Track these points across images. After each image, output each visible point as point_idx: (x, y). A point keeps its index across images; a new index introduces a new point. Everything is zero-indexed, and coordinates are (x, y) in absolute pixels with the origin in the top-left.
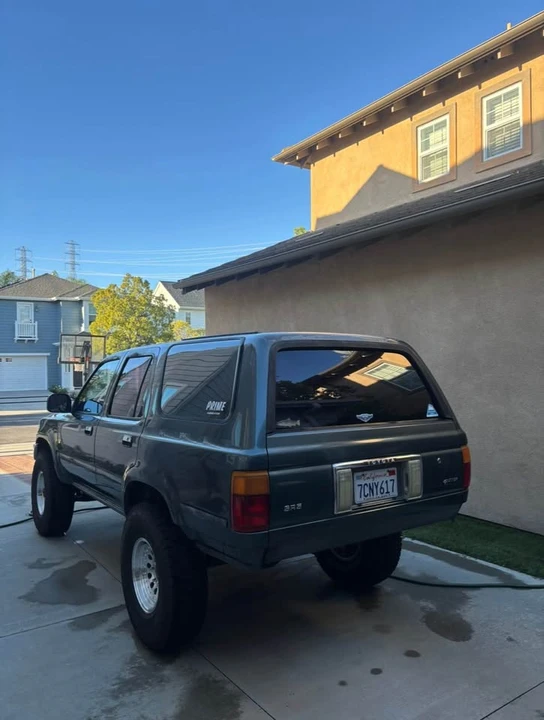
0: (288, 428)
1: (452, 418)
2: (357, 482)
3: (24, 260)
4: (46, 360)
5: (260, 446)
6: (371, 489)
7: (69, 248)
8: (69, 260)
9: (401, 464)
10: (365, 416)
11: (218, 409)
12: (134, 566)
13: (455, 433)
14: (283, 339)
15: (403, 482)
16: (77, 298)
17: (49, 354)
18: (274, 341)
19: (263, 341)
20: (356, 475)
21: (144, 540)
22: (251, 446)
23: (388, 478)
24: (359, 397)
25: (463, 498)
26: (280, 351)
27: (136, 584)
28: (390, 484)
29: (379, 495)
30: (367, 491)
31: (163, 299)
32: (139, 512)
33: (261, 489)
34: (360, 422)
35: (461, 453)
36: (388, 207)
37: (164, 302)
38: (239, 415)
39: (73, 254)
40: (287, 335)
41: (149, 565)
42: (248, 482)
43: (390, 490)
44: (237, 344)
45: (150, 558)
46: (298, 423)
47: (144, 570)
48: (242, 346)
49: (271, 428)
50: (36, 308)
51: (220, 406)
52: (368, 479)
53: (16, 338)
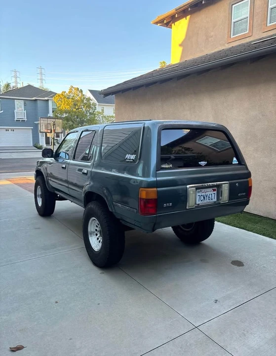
0: (166, 168)
1: (245, 165)
2: (198, 194)
3: (16, 77)
4: (31, 131)
5: (153, 176)
6: (204, 198)
7: (39, 71)
8: (39, 78)
9: (219, 186)
10: (203, 163)
11: (132, 158)
12: (89, 230)
13: (246, 172)
14: (165, 124)
15: (219, 194)
16: (46, 98)
17: (32, 128)
18: (160, 125)
19: (154, 124)
20: (197, 190)
21: (94, 218)
22: (148, 176)
23: (213, 193)
24: (193, 153)
25: (247, 203)
26: (163, 130)
27: (90, 238)
28: (213, 195)
29: (208, 200)
30: (202, 198)
31: (90, 99)
32: (91, 205)
33: (153, 196)
34: (200, 166)
35: (248, 181)
36: (213, 51)
37: (91, 101)
38: (142, 161)
39: (41, 74)
40: (166, 122)
41: (96, 230)
42: (147, 193)
43: (213, 198)
44: (141, 126)
45: (97, 227)
46: (171, 166)
47: (94, 232)
48: (144, 127)
49: (158, 168)
50: (25, 103)
51: (133, 157)
52: (203, 192)
53: (16, 119)
